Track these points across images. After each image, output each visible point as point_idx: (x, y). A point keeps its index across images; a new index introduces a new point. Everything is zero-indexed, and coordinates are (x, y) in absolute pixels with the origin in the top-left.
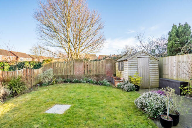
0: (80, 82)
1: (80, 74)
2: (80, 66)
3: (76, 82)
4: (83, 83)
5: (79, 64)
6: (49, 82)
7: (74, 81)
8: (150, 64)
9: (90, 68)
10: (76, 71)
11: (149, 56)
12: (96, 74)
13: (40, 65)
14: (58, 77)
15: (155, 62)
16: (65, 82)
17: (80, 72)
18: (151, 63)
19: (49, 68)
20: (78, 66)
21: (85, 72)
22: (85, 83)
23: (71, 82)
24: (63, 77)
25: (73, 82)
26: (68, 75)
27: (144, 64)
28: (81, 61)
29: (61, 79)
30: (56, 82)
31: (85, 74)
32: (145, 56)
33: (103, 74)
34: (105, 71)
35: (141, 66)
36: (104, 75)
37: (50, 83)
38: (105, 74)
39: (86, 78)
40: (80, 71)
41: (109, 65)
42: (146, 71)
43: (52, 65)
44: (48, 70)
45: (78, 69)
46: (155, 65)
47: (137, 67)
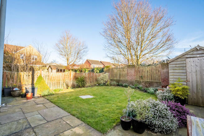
3: (126, 86)
5: (131, 70)
6: (104, 83)
7: (124, 85)
9: (142, 74)
12: (149, 81)
13: (103, 70)
17: (132, 78)
20: (130, 72)
21: (137, 77)
22: (133, 88)
23: (122, 86)
28: (133, 66)
29: (115, 83)
30: (110, 84)
31: (137, 80)
33: (158, 81)
34: (160, 78)
35: (194, 71)
36: (159, 83)
38: (160, 81)
40: (132, 76)
45: (130, 74)
47: (184, 71)
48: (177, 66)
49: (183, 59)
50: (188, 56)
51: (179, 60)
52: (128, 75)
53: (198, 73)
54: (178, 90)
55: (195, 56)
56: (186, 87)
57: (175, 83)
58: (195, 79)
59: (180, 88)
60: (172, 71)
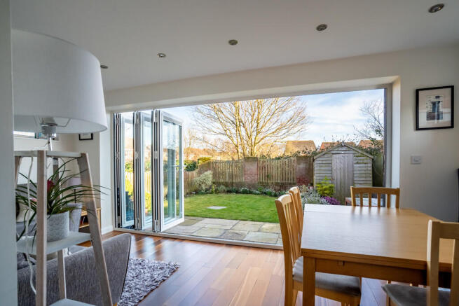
0: (251, 193)
1: (252, 181)
2: (252, 168)
3: (245, 192)
4: (255, 194)
5: (251, 165)
6: (206, 190)
7: (241, 190)
8: (355, 165)
9: (269, 172)
10: (246, 176)
11: (354, 152)
12: (279, 181)
13: (195, 166)
14: (219, 184)
15: (365, 161)
16: (229, 192)
17: (253, 178)
18: (357, 163)
19: (206, 171)
20: (249, 168)
21: (261, 177)
22: (258, 194)
23: (237, 192)
24: (226, 185)
25: (240, 193)
26: (234, 181)
27: (344, 164)
28: (255, 159)
29: (224, 188)
30: (216, 191)
31: (261, 181)
32: (347, 152)
33: (292, 182)
34: (295, 176)
35: (338, 168)
36: (293, 184)
37: (207, 192)
38: (295, 182)
39: (262, 187)
40: (253, 175)
41: (302, 166)
42: (348, 176)
43: (211, 165)
44: (206, 173)
45: (248, 172)
46: (366, 165)
47: (330, 169)
48: (324, 162)
49: (329, 155)
50: (334, 152)
51: (325, 156)
52: (245, 174)
53: (342, 170)
54: (325, 189)
55: (340, 152)
56: (333, 185)
57: (322, 182)
58: (339, 177)
59: (328, 187)
60: (318, 168)
